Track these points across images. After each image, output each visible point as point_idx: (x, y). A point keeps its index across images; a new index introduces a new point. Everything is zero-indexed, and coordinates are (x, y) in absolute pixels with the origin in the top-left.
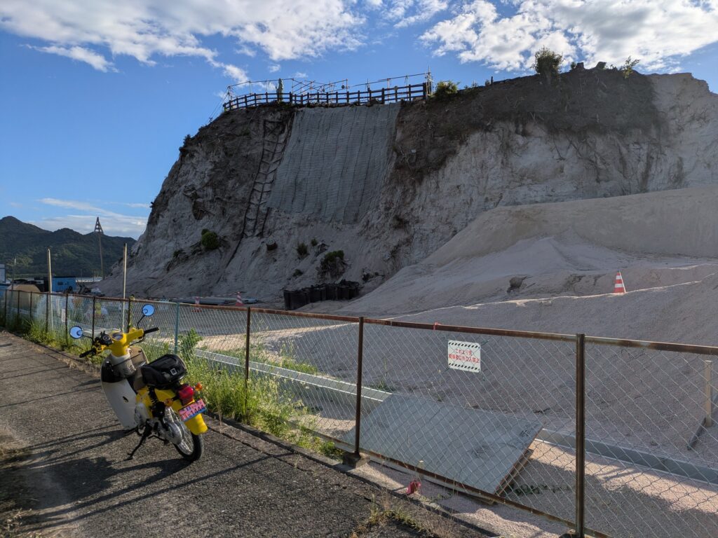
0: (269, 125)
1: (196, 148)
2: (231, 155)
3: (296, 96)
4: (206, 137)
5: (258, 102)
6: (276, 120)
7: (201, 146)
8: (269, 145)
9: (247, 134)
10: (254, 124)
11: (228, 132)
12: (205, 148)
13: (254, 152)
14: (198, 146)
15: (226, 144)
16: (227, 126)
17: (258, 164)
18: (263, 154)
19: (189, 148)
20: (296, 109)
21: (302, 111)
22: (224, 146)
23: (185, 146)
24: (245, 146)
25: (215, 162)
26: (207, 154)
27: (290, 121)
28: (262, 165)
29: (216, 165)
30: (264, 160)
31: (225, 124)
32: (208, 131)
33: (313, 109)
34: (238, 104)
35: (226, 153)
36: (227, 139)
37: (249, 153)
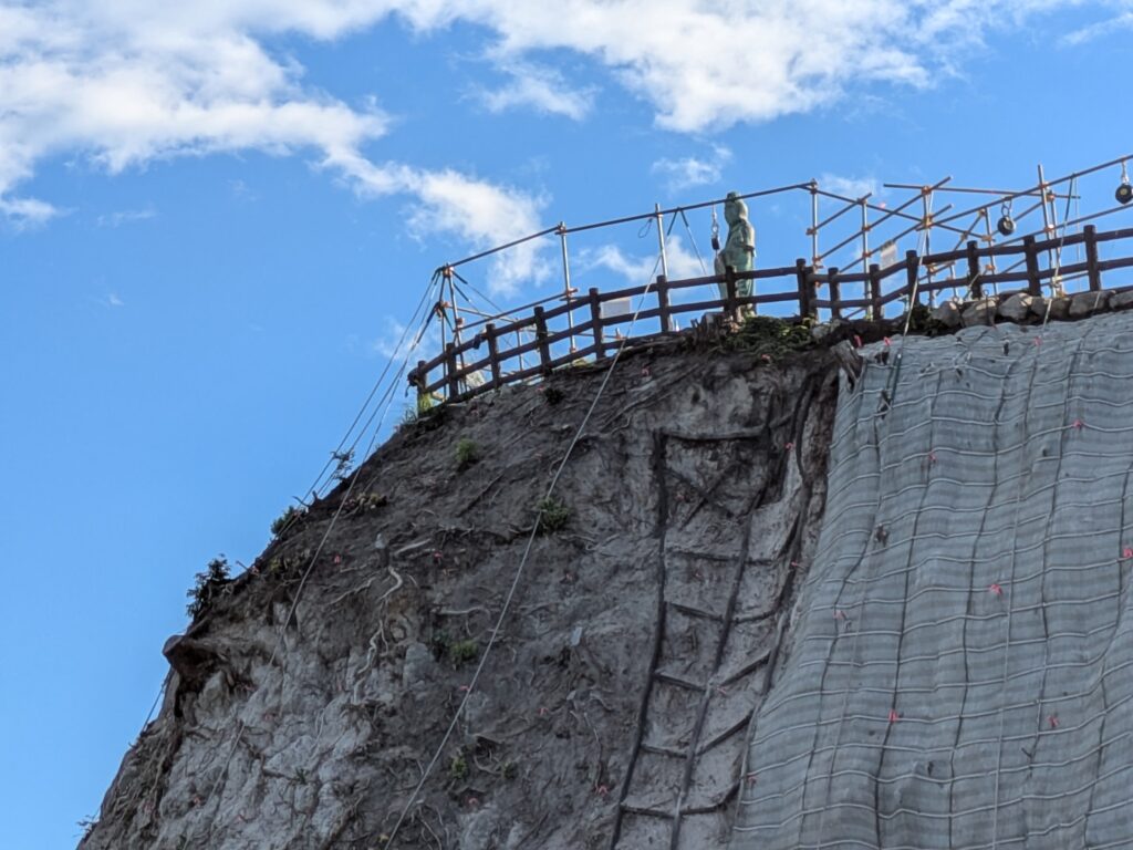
0: (687, 463)
1: (262, 636)
2: (470, 658)
3: (834, 278)
4: (318, 567)
5: (609, 334)
6: (727, 429)
7: (293, 622)
8: (692, 575)
9: (557, 524)
10: (595, 463)
11: (449, 525)
12: (316, 630)
13: (605, 625)
14: (271, 621)
15: (436, 596)
16: (438, 492)
17: (638, 700)
18: (661, 635)
19: (224, 638)
20: (845, 347)
21: (884, 357)
22: (424, 609)
23: (199, 631)
24: (549, 596)
25: (372, 707)
26: (326, 663)
27: (810, 425)
28: (661, 700)
29: (380, 724)
30: (668, 671)
31: (428, 480)
32: (332, 528)
33: (948, 339)
34: (495, 359)
35: (440, 651)
36: (440, 565)
37: (575, 637)
